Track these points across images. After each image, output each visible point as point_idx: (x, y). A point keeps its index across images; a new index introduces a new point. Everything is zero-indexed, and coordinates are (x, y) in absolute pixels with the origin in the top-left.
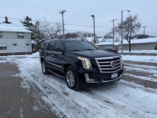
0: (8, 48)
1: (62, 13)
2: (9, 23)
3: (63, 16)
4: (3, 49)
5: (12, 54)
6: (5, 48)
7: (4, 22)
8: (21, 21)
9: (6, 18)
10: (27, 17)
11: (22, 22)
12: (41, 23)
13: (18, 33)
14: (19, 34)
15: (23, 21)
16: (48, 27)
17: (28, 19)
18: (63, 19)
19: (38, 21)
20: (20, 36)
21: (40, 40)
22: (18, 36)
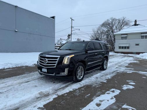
0: (130, 48)
2: (138, 25)
4: (127, 48)
5: (134, 53)
6: (128, 48)
7: (133, 25)
13: (142, 33)
14: (143, 35)
20: (144, 36)
22: (141, 36)
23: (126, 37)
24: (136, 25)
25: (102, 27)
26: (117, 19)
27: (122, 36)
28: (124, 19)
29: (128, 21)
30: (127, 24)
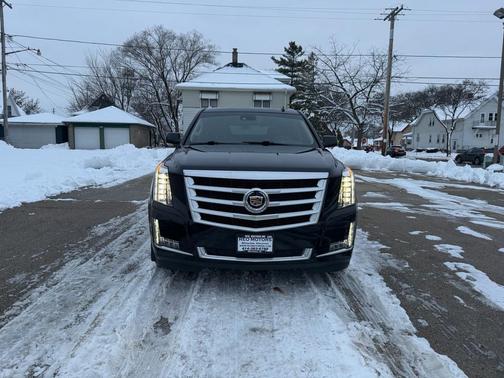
1: (392, 17)
2: (241, 65)
3: (392, 27)
7: (228, 65)
8: (273, 58)
9: (235, 53)
10: (292, 45)
11: (277, 62)
12: (322, 58)
15: (278, 58)
16: (341, 72)
17: (294, 49)
18: (391, 40)
19: (313, 54)
20: (260, 101)
21: (312, 115)
22: (255, 101)
23: (216, 100)
24: (235, 64)
25: (126, 55)
26: (178, 33)
27: (205, 96)
28: (197, 38)
29: (210, 47)
30: (207, 59)
